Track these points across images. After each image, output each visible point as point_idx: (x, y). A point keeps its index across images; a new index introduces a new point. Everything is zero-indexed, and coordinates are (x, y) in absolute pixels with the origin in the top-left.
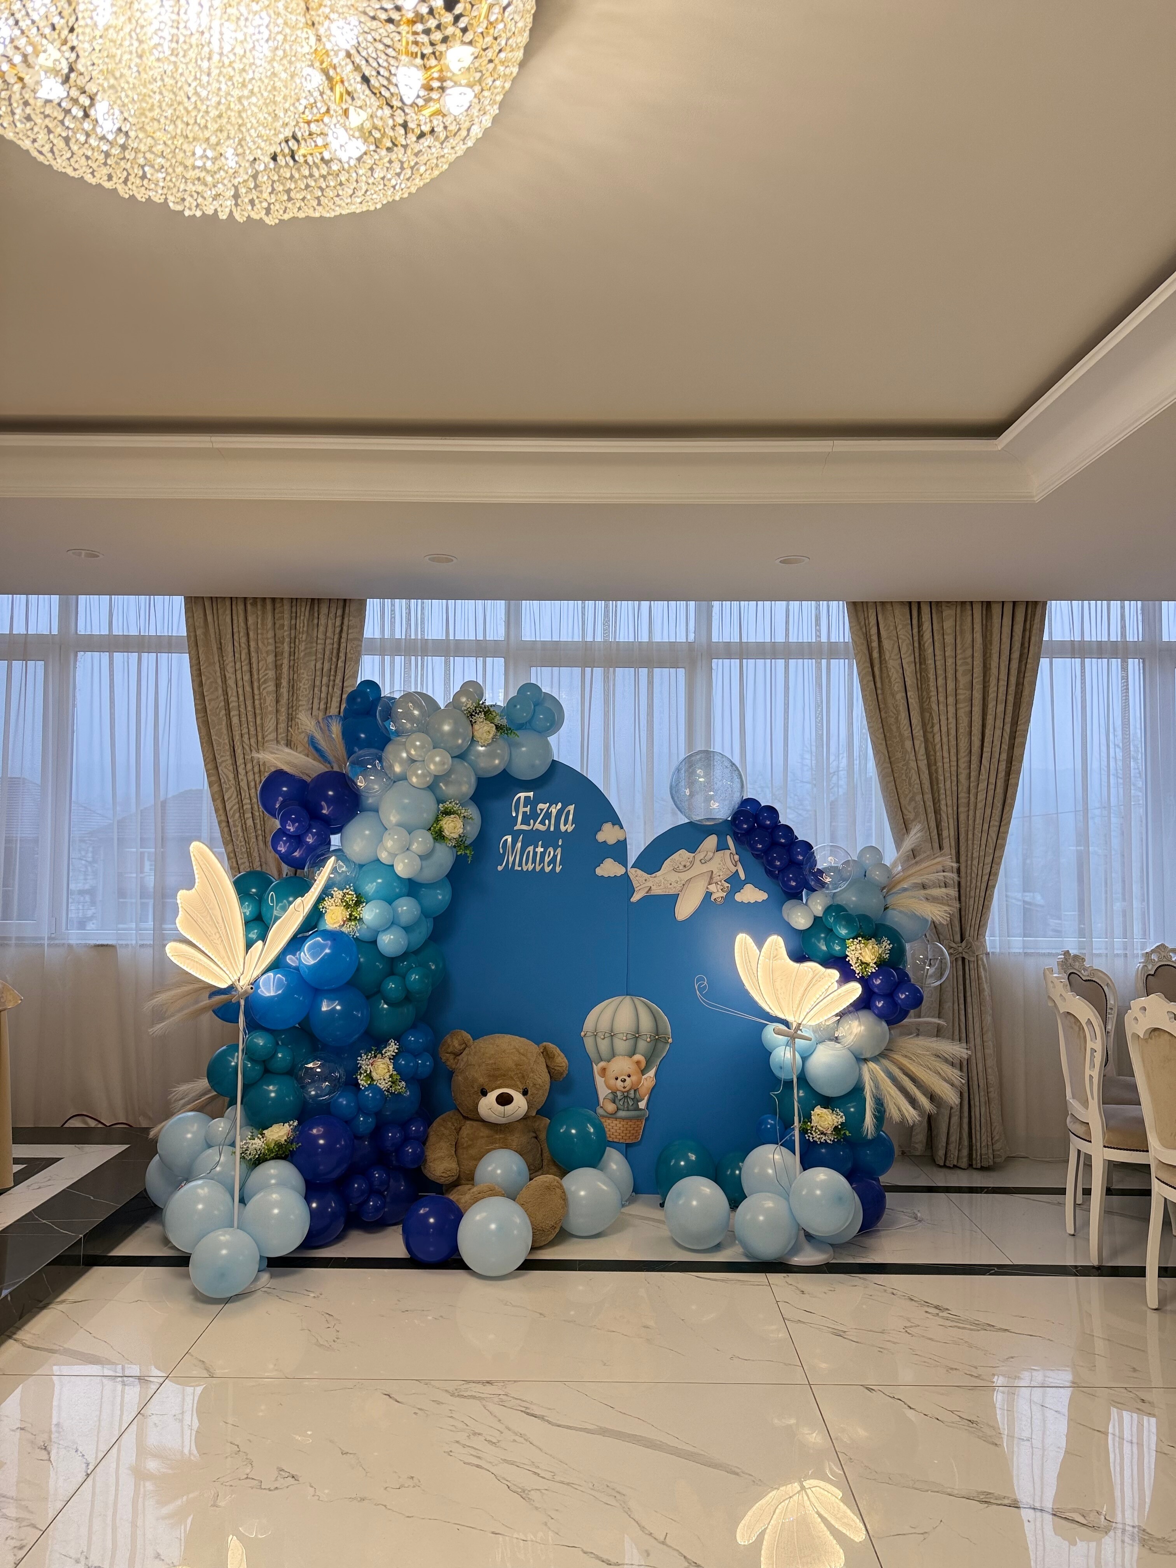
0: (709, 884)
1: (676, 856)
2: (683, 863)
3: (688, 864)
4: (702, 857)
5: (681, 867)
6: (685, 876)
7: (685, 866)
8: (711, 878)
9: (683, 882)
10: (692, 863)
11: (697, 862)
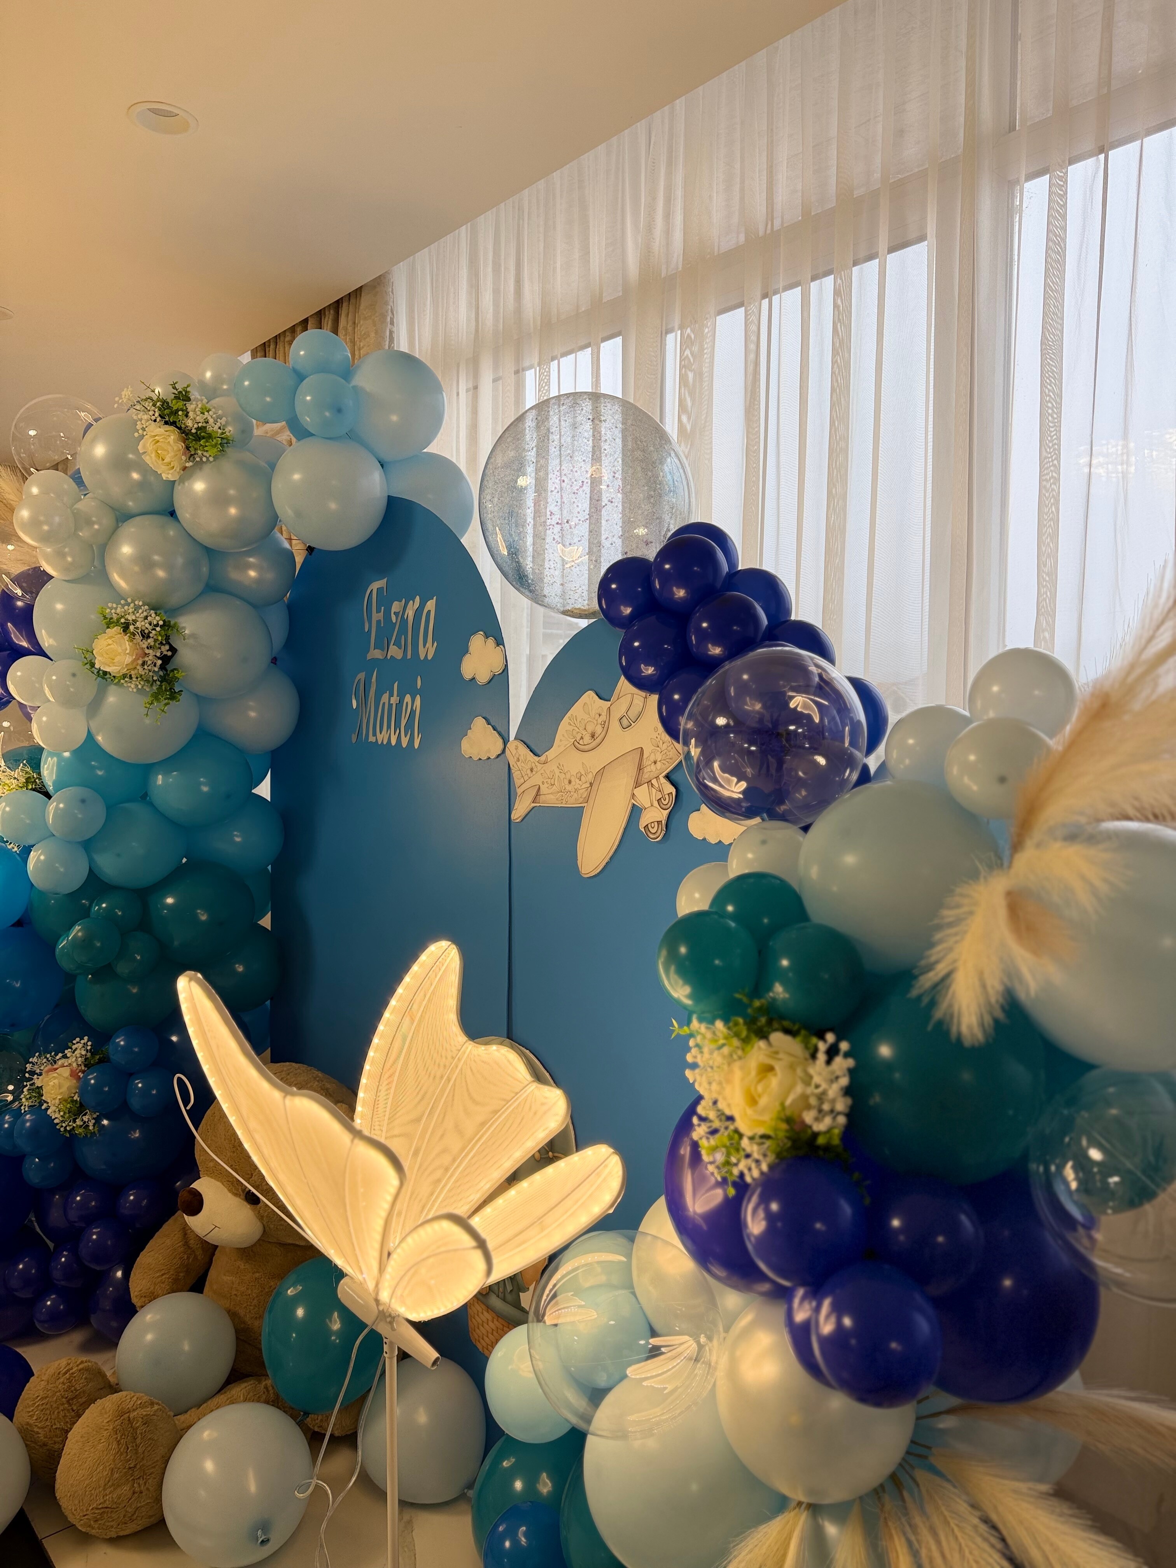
0: (637, 785)
1: (577, 710)
2: (590, 728)
3: (599, 729)
4: (622, 711)
5: (587, 739)
6: (595, 761)
7: (593, 736)
8: (640, 769)
9: (590, 777)
10: (606, 726)
11: (615, 725)
